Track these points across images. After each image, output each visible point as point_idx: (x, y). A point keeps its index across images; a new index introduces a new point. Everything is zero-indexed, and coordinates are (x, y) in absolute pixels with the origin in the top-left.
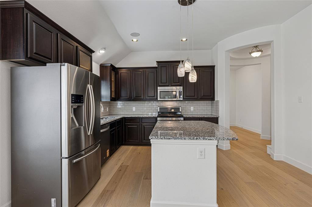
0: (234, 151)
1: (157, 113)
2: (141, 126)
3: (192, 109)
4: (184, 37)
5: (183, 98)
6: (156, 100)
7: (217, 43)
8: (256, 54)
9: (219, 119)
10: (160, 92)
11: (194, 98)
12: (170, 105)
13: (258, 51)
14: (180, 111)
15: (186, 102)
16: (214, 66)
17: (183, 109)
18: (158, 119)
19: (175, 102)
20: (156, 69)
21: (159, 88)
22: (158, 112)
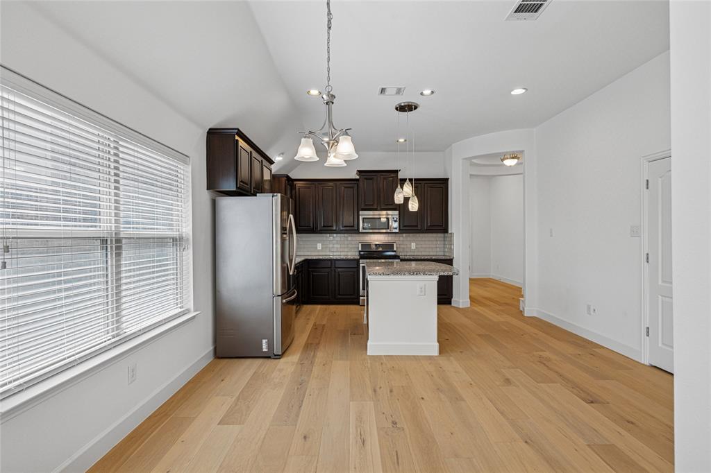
0: (476, 309)
1: (357, 253)
2: (333, 273)
3: (413, 246)
4: (401, 137)
5: (400, 230)
6: (357, 231)
7: (451, 145)
8: (510, 162)
9: (454, 261)
10: (363, 219)
11: (416, 228)
12: (377, 241)
13: (513, 158)
14: (395, 249)
15: (404, 235)
16: (447, 179)
17: (398, 246)
18: (361, 261)
19: (387, 235)
20: (356, 182)
21: (361, 212)
22: (360, 251)
